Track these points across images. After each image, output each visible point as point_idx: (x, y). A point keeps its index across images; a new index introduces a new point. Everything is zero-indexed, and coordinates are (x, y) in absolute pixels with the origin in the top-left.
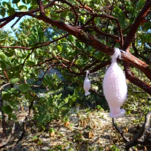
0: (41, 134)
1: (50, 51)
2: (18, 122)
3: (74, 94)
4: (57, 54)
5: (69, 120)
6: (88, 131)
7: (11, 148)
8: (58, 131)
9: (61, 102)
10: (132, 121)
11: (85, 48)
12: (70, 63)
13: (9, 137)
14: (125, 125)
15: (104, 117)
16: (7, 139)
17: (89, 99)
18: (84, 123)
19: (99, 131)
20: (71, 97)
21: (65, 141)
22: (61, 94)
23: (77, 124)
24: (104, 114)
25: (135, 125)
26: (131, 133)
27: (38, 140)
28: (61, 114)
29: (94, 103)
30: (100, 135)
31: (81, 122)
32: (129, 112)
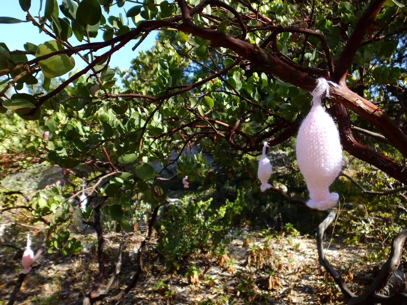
0: (172, 278)
1: (192, 106)
2: (128, 253)
3: (238, 199)
4: (205, 112)
5: (227, 252)
6: (267, 276)
7: (114, 302)
8: (204, 273)
9: (211, 214)
10: (362, 258)
11: (260, 100)
12: (230, 128)
13: (111, 281)
14: (348, 267)
15: (300, 248)
16: (106, 284)
17: (269, 210)
18: (258, 258)
19: (290, 277)
20: (231, 205)
21: (220, 294)
22: (211, 199)
23: (243, 261)
24: (300, 241)
25: (368, 267)
26: (360, 284)
27: (166, 289)
28: (211, 239)
29: (279, 219)
30: (293, 283)
31: (252, 257)
32: (355, 238)
